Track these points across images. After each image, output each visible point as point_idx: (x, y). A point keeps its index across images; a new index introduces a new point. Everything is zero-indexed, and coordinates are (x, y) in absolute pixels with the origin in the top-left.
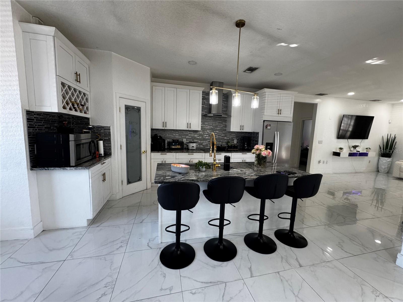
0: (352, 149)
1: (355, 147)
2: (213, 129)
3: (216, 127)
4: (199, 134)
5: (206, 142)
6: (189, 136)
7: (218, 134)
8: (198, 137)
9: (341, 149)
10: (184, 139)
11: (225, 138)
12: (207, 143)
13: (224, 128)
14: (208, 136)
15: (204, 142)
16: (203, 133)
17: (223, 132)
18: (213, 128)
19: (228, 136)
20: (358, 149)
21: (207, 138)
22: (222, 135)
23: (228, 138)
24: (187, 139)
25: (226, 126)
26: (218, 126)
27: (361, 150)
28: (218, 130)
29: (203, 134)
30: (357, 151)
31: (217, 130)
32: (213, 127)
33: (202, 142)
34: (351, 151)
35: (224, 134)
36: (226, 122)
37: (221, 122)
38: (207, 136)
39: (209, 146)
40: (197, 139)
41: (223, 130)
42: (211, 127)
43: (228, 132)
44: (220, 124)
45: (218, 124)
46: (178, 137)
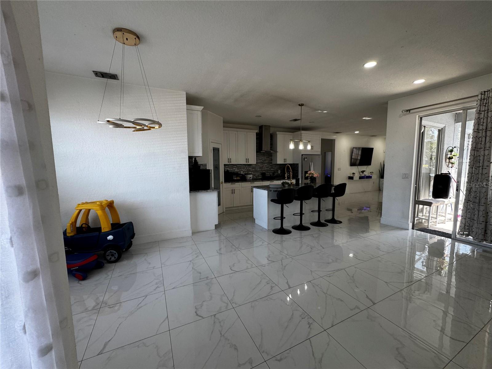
0: (361, 173)
1: (363, 172)
3: (265, 160)
4: (253, 167)
5: (258, 173)
6: (245, 169)
7: (267, 167)
8: (252, 169)
9: (354, 174)
11: (272, 169)
14: (259, 168)
15: (256, 173)
17: (270, 165)
19: (274, 168)
20: (365, 173)
21: (258, 170)
22: (269, 167)
23: (274, 170)
24: (244, 171)
25: (272, 160)
26: (267, 160)
27: (366, 174)
28: (267, 163)
30: (364, 175)
34: (361, 175)
36: (272, 157)
39: (260, 177)
40: (252, 171)
41: (270, 162)
42: (261, 161)
43: (274, 164)
44: (267, 158)
45: (266, 158)
46: (237, 170)
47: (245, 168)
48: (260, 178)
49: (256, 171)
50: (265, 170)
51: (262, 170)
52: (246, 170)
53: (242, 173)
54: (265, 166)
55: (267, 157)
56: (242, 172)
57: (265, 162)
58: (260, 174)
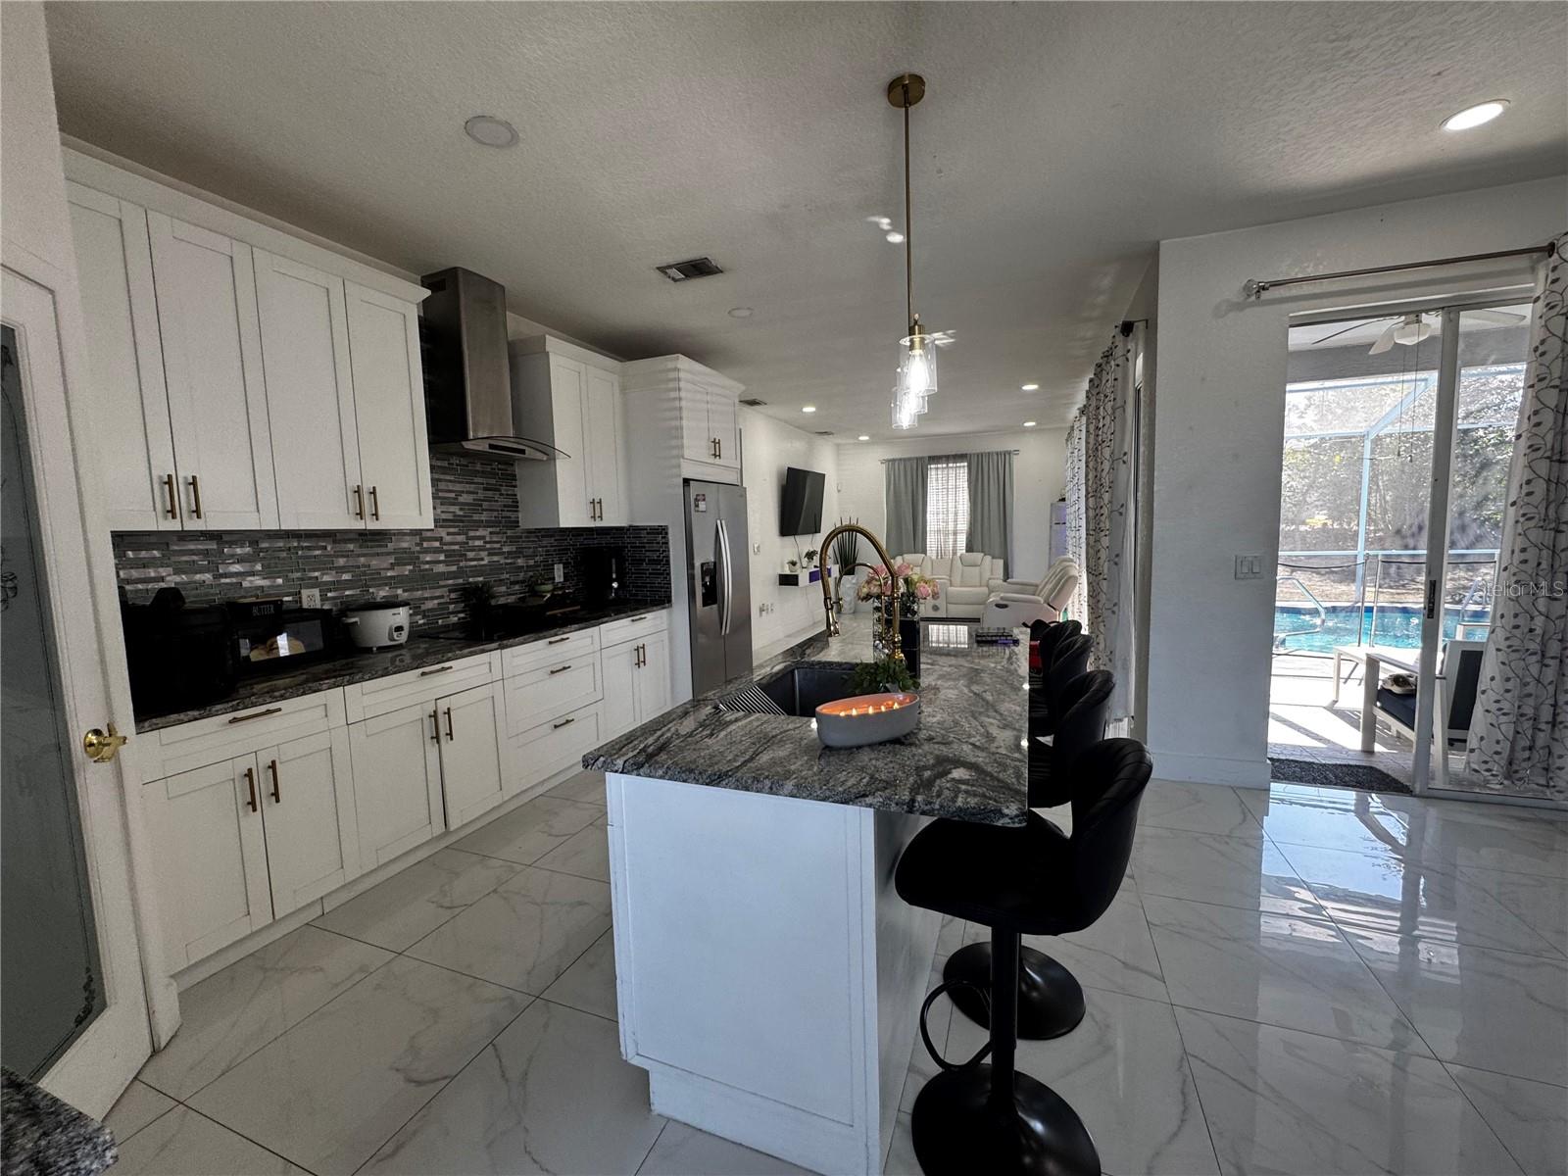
1: (810, 555)
2: (462, 521)
3: (476, 506)
5: (438, 593)
6: (342, 570)
7: (488, 546)
8: (392, 567)
9: (795, 564)
10: (305, 593)
11: (520, 562)
12: (442, 597)
13: (509, 514)
14: (442, 557)
15: (427, 594)
16: (417, 545)
17: (509, 533)
18: (461, 513)
19: (531, 552)
20: (815, 560)
21: (441, 568)
22: (505, 549)
23: (531, 562)
24: (324, 588)
25: (515, 506)
26: (485, 505)
28: (488, 524)
29: (419, 552)
30: (815, 566)
31: (479, 524)
32: (461, 509)
33: (419, 594)
34: (809, 568)
35: (512, 540)
36: (515, 486)
37: (494, 481)
38: (440, 562)
39: (455, 613)
40: (393, 582)
41: (506, 522)
42: (452, 509)
43: (530, 532)
44: (490, 494)
45: (481, 494)
46: (259, 582)
47: (341, 561)
48: (454, 619)
49: (424, 579)
50: (478, 571)
51: (461, 573)
52: (346, 577)
53: (311, 598)
54: (478, 543)
55: (485, 489)
56: (316, 592)
57: (476, 517)
58: (453, 596)
